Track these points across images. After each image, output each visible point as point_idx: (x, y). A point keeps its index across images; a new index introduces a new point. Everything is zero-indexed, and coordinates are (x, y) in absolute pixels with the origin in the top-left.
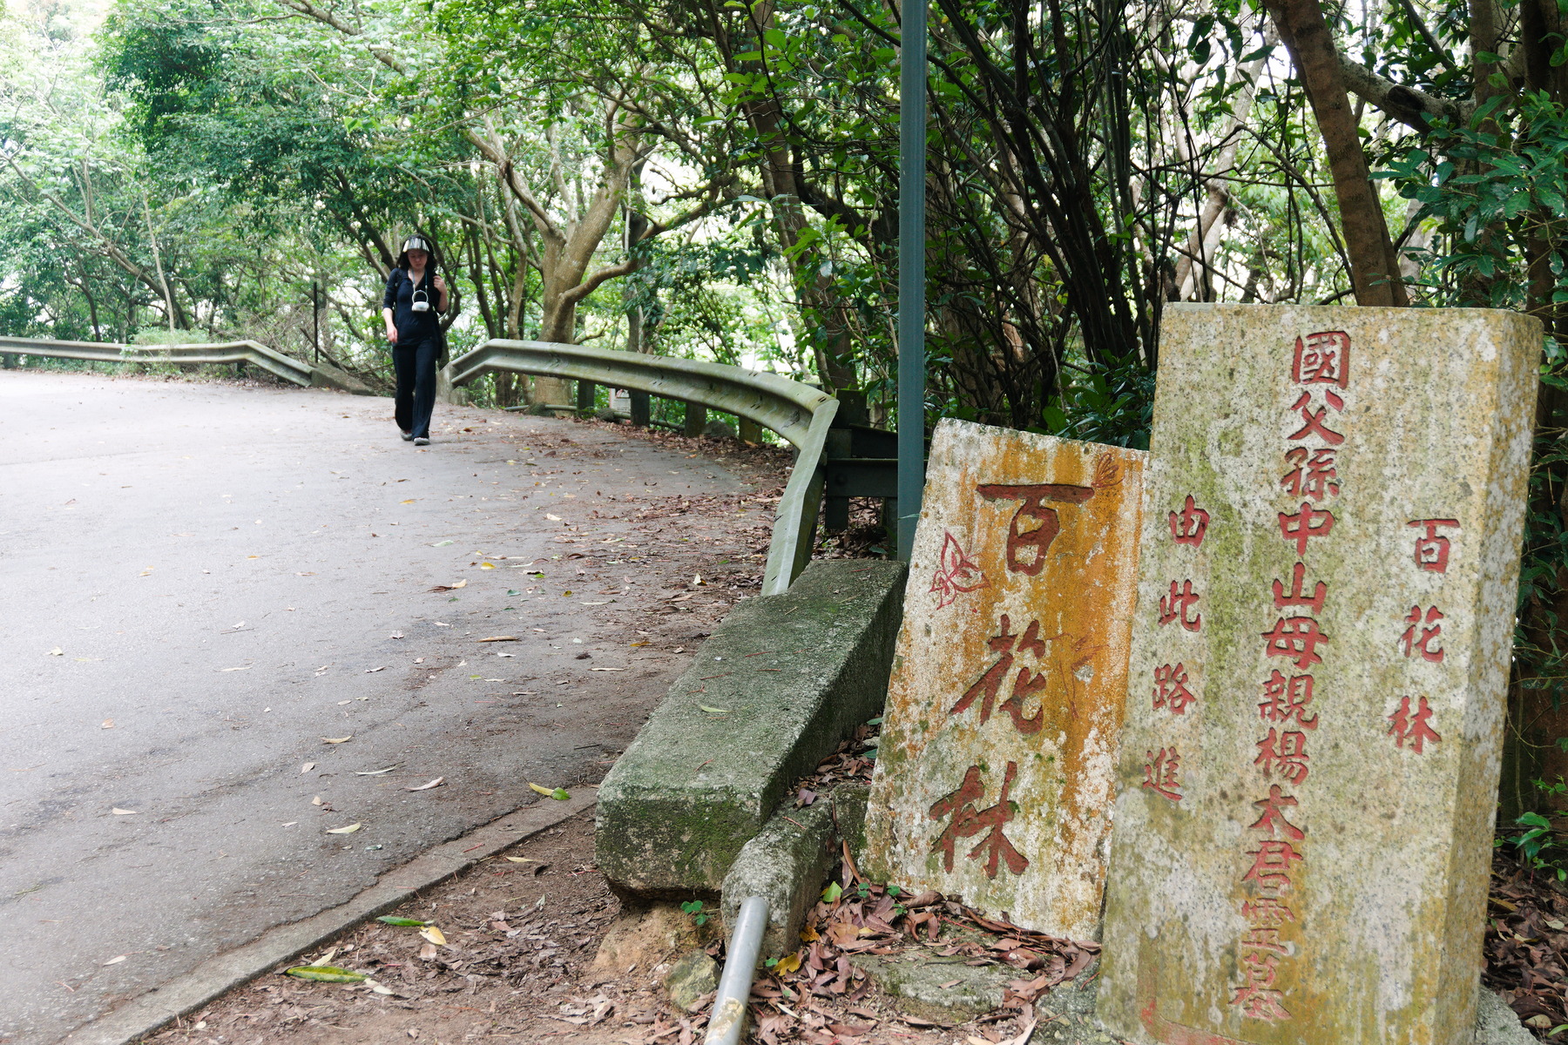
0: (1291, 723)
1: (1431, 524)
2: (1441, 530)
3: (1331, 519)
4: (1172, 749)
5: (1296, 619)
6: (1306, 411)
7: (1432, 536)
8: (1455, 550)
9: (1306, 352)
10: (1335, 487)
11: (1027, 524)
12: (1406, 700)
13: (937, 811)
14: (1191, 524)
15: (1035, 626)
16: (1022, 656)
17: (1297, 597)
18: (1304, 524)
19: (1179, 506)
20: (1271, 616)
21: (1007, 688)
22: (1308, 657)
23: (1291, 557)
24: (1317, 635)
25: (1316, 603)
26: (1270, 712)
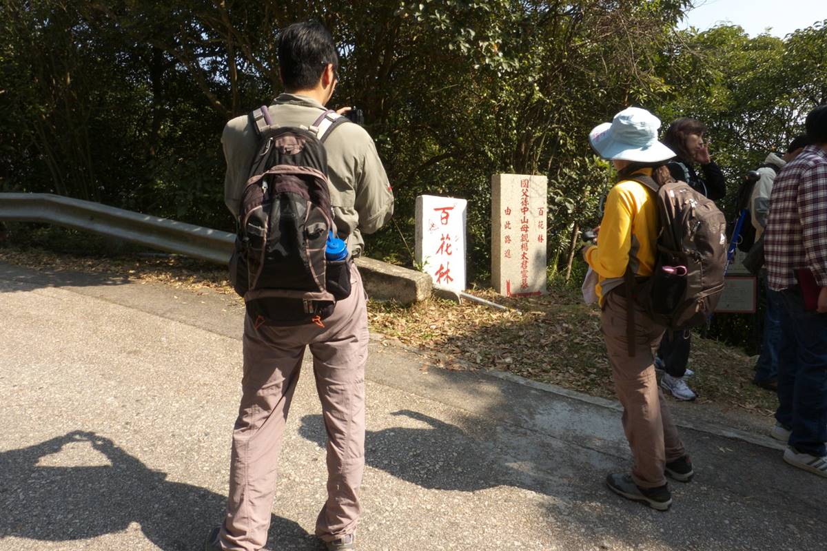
0: (525, 242)
2: (541, 210)
3: (528, 209)
4: (508, 250)
5: (524, 225)
6: (523, 192)
7: (539, 210)
8: (543, 213)
9: (522, 182)
10: (529, 204)
11: (445, 215)
12: (539, 235)
13: (436, 274)
14: (508, 212)
15: (448, 235)
16: (447, 241)
17: (524, 222)
18: (525, 210)
19: (506, 209)
20: (521, 225)
21: (445, 248)
22: (527, 231)
23: (523, 216)
24: (527, 227)
25: (527, 222)
26: (522, 240)
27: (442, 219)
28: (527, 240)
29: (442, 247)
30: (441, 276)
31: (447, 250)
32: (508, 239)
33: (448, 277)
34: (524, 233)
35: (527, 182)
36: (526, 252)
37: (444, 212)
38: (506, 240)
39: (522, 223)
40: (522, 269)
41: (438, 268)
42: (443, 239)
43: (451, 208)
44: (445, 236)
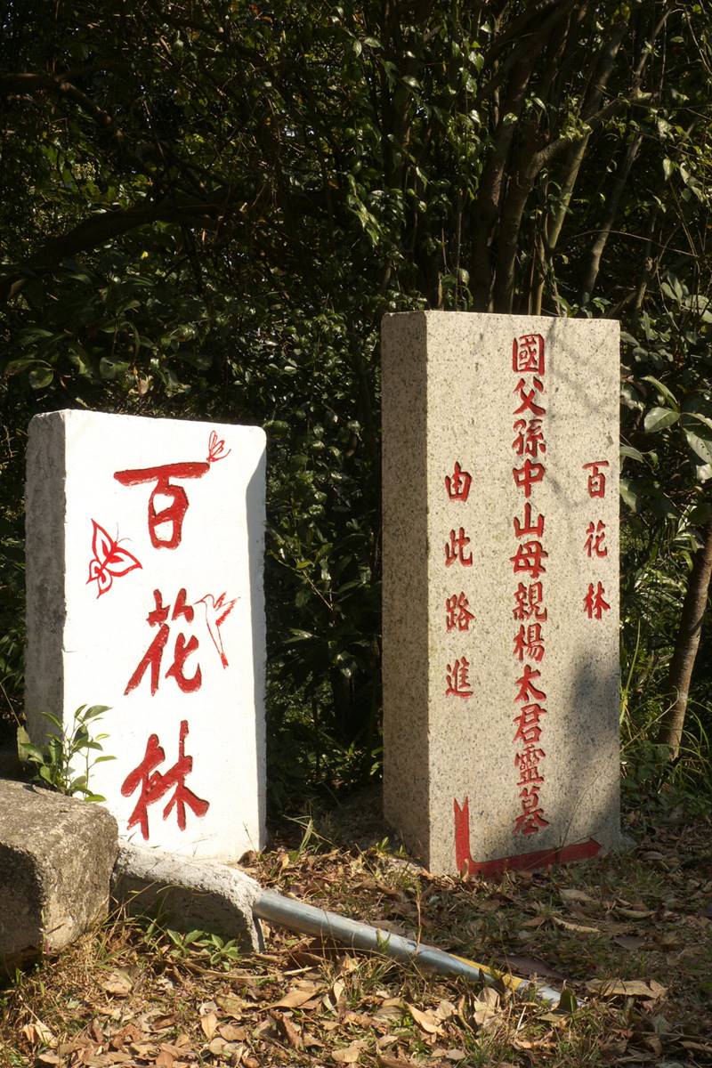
0: (532, 620)
1: (595, 466)
2: (601, 469)
3: (542, 470)
4: (464, 659)
5: (528, 545)
6: (522, 392)
7: (596, 473)
8: (609, 482)
9: (520, 350)
10: (544, 447)
11: (164, 502)
12: (591, 586)
13: (128, 787)
14: (460, 484)
15: (183, 594)
16: (177, 626)
17: (528, 529)
18: (529, 475)
19: (451, 472)
20: (514, 544)
21: (167, 658)
22: (537, 569)
23: (523, 500)
24: (541, 553)
25: (540, 530)
26: (520, 614)
27: (155, 519)
28: (541, 611)
29: (154, 653)
30: (150, 795)
31: (176, 670)
32: (457, 611)
33: (185, 795)
34: (525, 577)
35: (537, 347)
36: (535, 666)
37: (163, 488)
38: (453, 615)
39: (519, 533)
40: (520, 747)
41: (137, 757)
42: (158, 616)
43: (196, 469)
44: (169, 600)
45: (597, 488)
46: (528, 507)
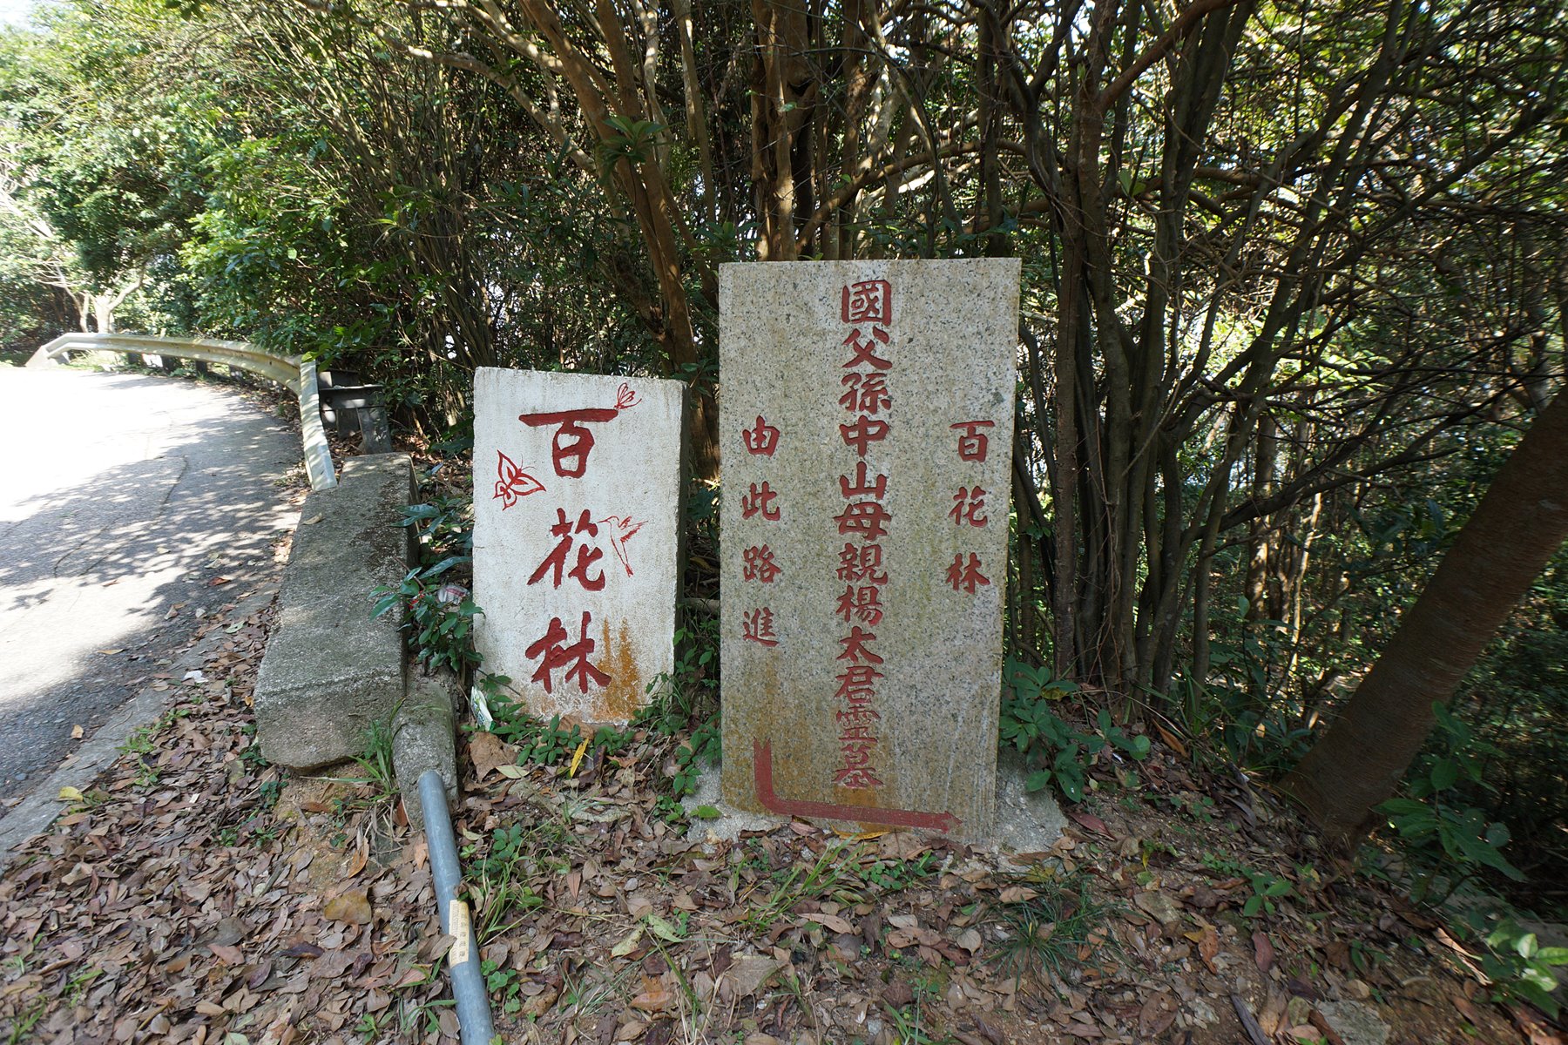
0: (865, 582)
1: (971, 426)
2: (980, 430)
3: (885, 428)
4: (766, 610)
5: (862, 505)
6: (856, 344)
7: (972, 434)
8: (992, 445)
9: (852, 298)
10: (887, 404)
12: (959, 558)
13: (532, 652)
14: (763, 438)
15: (586, 514)
16: (581, 539)
17: (861, 488)
18: (864, 433)
19: (750, 426)
20: (839, 503)
21: (571, 561)
22: (875, 531)
23: (854, 459)
24: (880, 513)
25: (880, 490)
26: (847, 572)
27: (558, 454)
28: (879, 574)
29: (558, 556)
30: (553, 662)
31: (579, 572)
32: (759, 562)
33: (584, 667)
34: (857, 539)
35: (880, 293)
36: (866, 627)
37: (568, 429)
38: (753, 567)
39: (847, 492)
40: (843, 705)
41: (541, 633)
42: (562, 528)
43: (605, 415)
44: (573, 517)
45: (975, 450)
46: (862, 468)
